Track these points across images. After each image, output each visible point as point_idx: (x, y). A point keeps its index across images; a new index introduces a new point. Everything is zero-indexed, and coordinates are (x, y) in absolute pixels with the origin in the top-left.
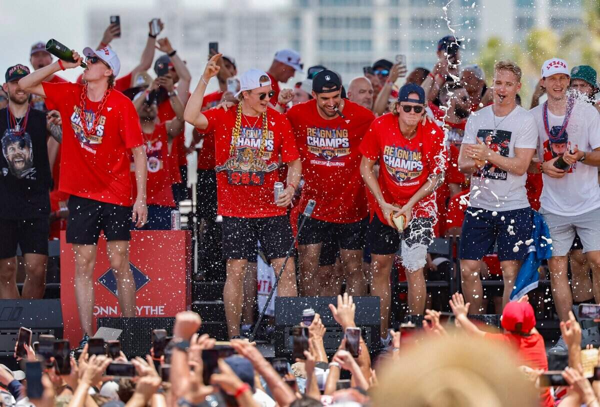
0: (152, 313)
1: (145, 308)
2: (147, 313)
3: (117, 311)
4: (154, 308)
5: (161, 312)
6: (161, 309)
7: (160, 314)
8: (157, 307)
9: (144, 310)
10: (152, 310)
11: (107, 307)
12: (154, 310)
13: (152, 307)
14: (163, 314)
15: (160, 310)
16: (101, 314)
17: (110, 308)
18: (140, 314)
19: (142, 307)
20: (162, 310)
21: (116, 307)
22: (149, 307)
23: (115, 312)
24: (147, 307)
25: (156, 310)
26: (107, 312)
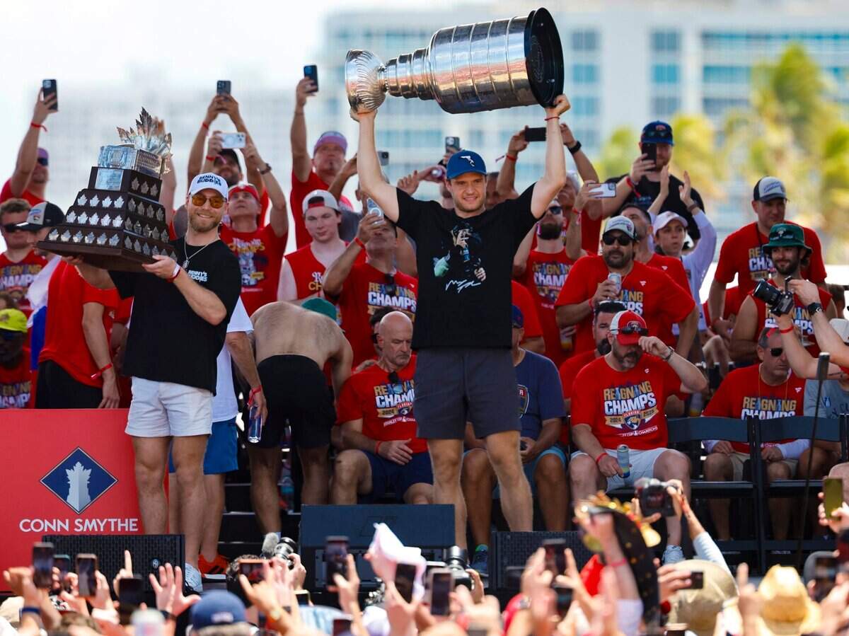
0: (119, 530)
1: (110, 522)
2: (113, 529)
3: (69, 527)
4: (123, 522)
5: (133, 527)
6: (133, 522)
7: (131, 530)
8: (127, 520)
9: (108, 524)
10: (120, 525)
11: (54, 521)
12: (123, 525)
13: (119, 520)
14: (136, 530)
15: (131, 525)
16: (46, 530)
17: (59, 522)
18: (102, 530)
19: (105, 520)
20: (135, 525)
21: (67, 521)
22: (116, 520)
23: (67, 528)
24: (112, 521)
25: (126, 525)
26: (53, 528)
